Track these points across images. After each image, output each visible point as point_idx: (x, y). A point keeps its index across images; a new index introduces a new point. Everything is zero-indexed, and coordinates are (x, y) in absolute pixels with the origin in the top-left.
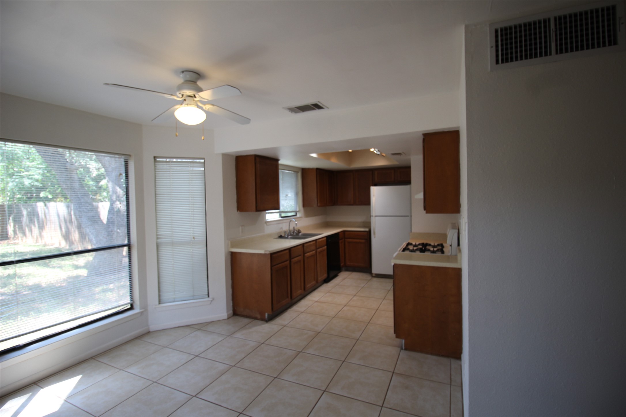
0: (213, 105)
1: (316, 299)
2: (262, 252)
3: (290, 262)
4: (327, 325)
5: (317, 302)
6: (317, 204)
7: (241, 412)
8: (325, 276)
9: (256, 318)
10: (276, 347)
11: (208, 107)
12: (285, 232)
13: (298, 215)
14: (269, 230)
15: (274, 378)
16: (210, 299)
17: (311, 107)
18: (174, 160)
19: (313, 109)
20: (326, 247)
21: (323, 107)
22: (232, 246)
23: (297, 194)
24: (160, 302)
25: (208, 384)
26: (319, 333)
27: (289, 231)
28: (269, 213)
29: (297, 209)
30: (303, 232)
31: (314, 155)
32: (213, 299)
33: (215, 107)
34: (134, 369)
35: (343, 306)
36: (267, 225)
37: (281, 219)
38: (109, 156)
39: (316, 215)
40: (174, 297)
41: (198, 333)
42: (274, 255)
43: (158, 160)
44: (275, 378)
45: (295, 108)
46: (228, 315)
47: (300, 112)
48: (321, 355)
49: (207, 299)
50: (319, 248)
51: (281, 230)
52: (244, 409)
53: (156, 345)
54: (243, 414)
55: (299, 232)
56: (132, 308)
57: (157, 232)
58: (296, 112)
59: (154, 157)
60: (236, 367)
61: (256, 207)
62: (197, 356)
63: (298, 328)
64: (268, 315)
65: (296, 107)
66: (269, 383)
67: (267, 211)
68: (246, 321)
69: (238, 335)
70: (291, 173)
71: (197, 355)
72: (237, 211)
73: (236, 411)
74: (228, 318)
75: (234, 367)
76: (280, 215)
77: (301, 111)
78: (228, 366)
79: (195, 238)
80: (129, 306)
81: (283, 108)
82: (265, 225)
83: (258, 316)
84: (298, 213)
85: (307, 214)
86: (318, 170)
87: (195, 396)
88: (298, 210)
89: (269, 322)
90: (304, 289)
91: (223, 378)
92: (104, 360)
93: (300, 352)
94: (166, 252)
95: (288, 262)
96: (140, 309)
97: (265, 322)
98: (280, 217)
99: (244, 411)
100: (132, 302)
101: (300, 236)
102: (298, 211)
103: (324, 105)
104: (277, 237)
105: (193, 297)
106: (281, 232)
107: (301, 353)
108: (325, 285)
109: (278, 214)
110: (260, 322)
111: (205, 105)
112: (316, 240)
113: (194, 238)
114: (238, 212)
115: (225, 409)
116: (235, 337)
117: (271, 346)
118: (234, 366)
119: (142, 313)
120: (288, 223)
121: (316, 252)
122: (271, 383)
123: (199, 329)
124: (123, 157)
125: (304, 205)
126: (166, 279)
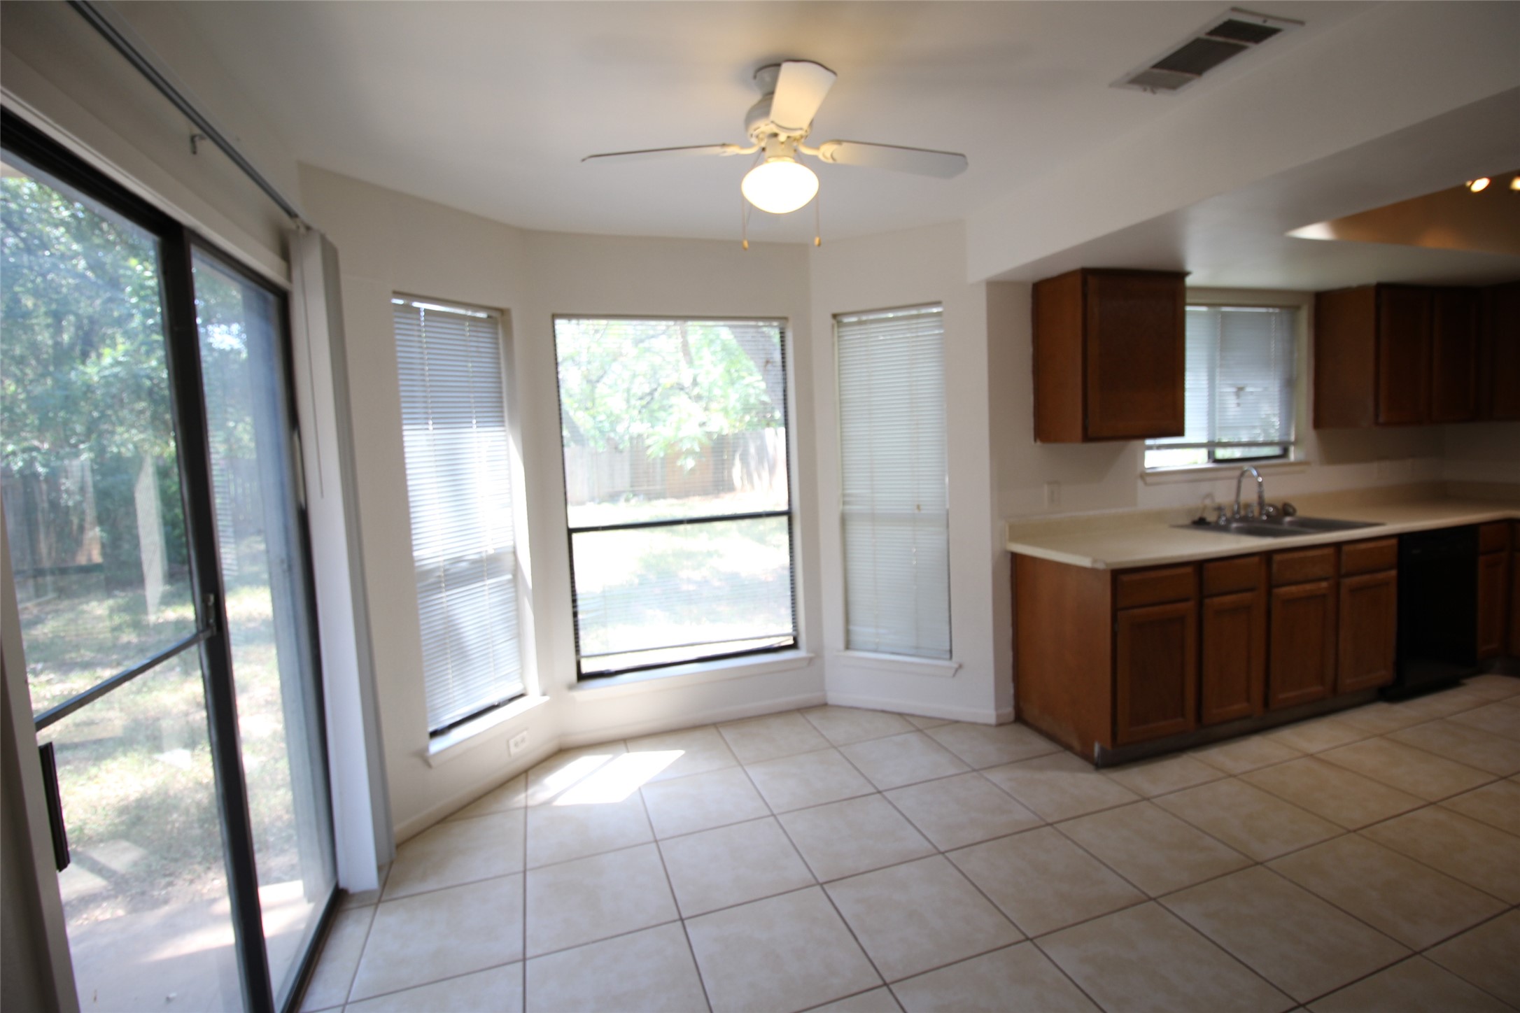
0: (839, 142)
1: (1313, 747)
2: (1084, 562)
3: (1200, 605)
4: (1302, 849)
5: (1311, 756)
6: (1377, 416)
7: (888, 980)
8: (1383, 674)
9: (1068, 747)
10: (1081, 852)
11: (826, 152)
12: (1219, 509)
13: (1292, 456)
14: (1148, 500)
15: (1022, 938)
16: (954, 664)
17: (1219, 43)
18: (891, 315)
19: (1233, 50)
20: (1393, 573)
21: (1270, 24)
22: (1015, 538)
23: (1289, 384)
24: (848, 645)
25: (861, 871)
26: (1257, 863)
27: (1236, 507)
28: (1159, 447)
29: (1288, 434)
30: (1303, 512)
31: (1316, 232)
32: (960, 666)
33: (845, 145)
34: (757, 773)
35: (1422, 803)
36: (1146, 484)
37: (1211, 465)
38: (724, 326)
39: (1380, 458)
40: (877, 640)
41: (913, 739)
42: (1125, 578)
43: (846, 320)
44: (1027, 939)
45: (1156, 71)
46: (998, 716)
47: (1187, 81)
48: (1219, 941)
49: (946, 663)
50: (1350, 574)
51: (1208, 502)
52: (899, 976)
53: (822, 735)
54: (891, 991)
55: (1286, 510)
56: (794, 646)
57: (843, 489)
58: (1173, 86)
59: (835, 316)
60: (947, 858)
61: (1085, 428)
62: (879, 792)
63: (1186, 822)
64: (1102, 750)
65: (1157, 66)
66: (1001, 943)
67: (1149, 442)
68: (1041, 744)
69: (997, 777)
70: (1268, 313)
71: (881, 789)
72: (1035, 440)
73: (881, 971)
74: (1000, 725)
75: (940, 857)
76: (1211, 456)
77: (1188, 75)
78: (930, 846)
79: (922, 507)
80: (791, 642)
81: (1112, 85)
82: (1140, 483)
83: (1076, 744)
84: (1292, 449)
85: (1332, 453)
86: (1381, 289)
87: (821, 885)
88: (1293, 438)
89: (1104, 771)
90: (1266, 703)
91: (902, 870)
92: (729, 734)
93: (1151, 899)
94: (861, 535)
95: (1190, 605)
96: (808, 651)
97: (1091, 767)
98: (1208, 462)
99: (896, 984)
100: (795, 633)
101: (1286, 527)
102: (1295, 443)
103: (1266, 17)
104: (1187, 521)
105: (917, 651)
106: (1205, 508)
107: (1152, 903)
108: (1382, 707)
109: (1203, 453)
110: (1077, 762)
111: (817, 148)
112: (1338, 545)
113: (918, 507)
114: (1039, 443)
115: (860, 951)
116: (987, 780)
117: (1069, 842)
118: (943, 853)
119: (810, 661)
120: (1234, 483)
121: (1337, 586)
122: (1006, 949)
123: (919, 730)
124: (775, 324)
125: (1319, 422)
126: (861, 597)
